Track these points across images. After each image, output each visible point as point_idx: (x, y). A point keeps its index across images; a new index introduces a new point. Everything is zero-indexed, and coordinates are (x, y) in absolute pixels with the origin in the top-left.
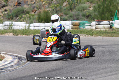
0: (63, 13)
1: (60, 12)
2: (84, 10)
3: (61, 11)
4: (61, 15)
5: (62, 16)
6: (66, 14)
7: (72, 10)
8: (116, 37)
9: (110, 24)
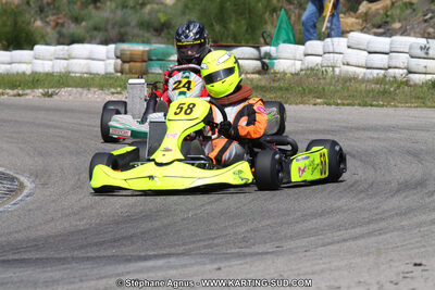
0: (65, 15)
1: (54, 8)
2: (143, 5)
3: (58, 8)
4: (60, 21)
5: (63, 25)
6: (77, 20)
7: (98, 4)
8: (296, 104)
9: (260, 59)
